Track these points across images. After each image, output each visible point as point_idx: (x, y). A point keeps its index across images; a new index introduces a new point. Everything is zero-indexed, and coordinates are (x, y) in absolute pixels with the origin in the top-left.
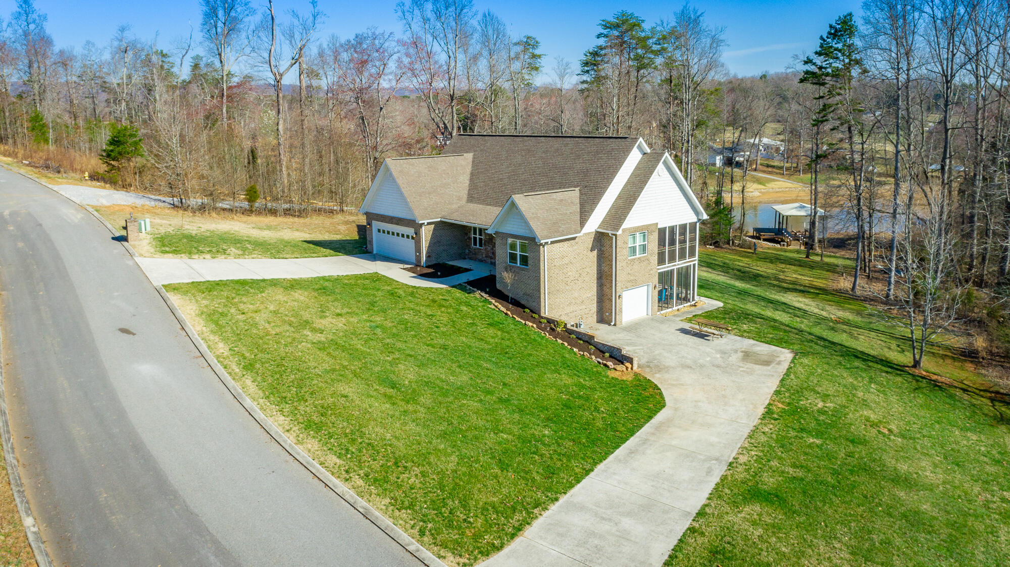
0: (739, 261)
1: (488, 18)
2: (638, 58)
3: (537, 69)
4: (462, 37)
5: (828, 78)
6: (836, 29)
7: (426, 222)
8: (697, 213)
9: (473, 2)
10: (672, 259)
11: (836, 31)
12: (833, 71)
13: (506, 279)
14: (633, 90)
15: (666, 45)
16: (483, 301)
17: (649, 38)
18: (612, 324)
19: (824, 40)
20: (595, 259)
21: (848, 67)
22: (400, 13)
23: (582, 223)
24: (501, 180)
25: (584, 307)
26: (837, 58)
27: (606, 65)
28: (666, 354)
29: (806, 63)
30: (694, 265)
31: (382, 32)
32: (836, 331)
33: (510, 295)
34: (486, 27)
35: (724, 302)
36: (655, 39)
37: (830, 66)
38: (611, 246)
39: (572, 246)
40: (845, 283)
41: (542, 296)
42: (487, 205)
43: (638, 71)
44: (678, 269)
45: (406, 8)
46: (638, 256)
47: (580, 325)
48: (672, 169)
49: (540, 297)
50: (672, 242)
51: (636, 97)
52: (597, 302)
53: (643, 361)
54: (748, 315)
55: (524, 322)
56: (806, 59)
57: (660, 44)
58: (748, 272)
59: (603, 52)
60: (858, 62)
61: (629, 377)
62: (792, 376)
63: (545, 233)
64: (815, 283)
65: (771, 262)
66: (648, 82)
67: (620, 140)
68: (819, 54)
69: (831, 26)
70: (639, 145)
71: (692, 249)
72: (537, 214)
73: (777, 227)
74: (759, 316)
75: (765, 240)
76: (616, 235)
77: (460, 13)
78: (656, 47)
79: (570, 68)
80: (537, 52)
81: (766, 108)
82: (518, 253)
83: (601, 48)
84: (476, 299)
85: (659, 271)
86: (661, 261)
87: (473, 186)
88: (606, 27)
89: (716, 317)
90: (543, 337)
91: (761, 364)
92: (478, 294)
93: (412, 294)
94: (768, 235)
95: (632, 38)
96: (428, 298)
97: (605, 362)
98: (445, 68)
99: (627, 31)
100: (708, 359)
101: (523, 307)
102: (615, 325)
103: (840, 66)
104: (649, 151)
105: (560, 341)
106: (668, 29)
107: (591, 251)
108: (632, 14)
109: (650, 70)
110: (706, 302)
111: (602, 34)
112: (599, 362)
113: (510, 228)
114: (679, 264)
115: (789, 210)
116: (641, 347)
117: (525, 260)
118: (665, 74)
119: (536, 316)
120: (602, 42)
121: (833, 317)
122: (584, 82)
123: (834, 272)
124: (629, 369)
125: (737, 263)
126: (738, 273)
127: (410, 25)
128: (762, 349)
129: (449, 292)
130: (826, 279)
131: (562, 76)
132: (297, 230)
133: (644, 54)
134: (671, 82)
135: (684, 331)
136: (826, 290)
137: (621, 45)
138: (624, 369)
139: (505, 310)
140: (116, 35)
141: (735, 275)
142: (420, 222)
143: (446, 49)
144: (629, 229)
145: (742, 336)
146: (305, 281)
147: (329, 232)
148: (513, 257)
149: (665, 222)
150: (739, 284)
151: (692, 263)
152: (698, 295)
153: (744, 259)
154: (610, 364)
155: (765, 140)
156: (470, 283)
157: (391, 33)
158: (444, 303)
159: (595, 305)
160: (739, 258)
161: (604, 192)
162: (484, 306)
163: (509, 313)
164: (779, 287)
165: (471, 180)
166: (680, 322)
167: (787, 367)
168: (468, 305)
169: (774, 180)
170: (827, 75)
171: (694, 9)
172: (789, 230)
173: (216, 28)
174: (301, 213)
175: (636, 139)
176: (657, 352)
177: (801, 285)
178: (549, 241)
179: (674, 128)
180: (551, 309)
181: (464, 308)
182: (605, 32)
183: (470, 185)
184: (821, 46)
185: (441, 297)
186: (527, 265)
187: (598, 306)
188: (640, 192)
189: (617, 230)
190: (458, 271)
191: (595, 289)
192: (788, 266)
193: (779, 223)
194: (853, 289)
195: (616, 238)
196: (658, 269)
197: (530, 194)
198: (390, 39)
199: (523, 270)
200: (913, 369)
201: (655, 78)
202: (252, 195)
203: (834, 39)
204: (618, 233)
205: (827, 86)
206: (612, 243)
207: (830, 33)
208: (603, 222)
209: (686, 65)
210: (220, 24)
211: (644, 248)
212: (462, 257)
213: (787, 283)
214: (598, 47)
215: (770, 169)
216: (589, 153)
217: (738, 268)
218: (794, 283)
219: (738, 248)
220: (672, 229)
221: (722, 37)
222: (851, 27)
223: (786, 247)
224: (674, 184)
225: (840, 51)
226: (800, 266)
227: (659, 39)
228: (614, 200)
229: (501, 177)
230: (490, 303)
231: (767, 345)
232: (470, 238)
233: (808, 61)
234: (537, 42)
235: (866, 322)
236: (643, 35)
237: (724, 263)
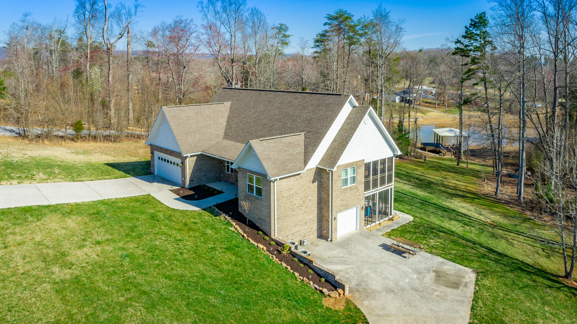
0: (416, 170)
1: (255, 12)
2: (349, 38)
3: (287, 44)
4: (241, 24)
5: (472, 52)
6: (475, 22)
7: (189, 155)
8: (393, 150)
9: (247, 2)
10: (375, 185)
11: (475, 23)
12: (474, 48)
13: (245, 206)
14: (347, 57)
15: (367, 31)
16: (226, 224)
17: (356, 26)
18: (329, 240)
19: (468, 29)
20: (316, 189)
21: (483, 46)
22: (200, 8)
23: (306, 162)
24: (248, 123)
25: (307, 227)
26: (477, 40)
27: (330, 42)
28: (372, 275)
29: (456, 42)
30: (391, 189)
31: (186, 19)
32: (497, 238)
33: (248, 218)
34: (253, 17)
35: (413, 216)
36: (360, 27)
37: (472, 45)
38: (328, 179)
39: (297, 180)
40: (489, 188)
41: (272, 222)
42: (237, 142)
43: (350, 46)
44: (379, 193)
45: (204, 5)
46: (349, 185)
47: (304, 242)
48: (375, 119)
49: (270, 222)
50: (375, 173)
51: (348, 62)
52: (318, 222)
53: (354, 283)
54: (433, 228)
55: (256, 244)
56: (456, 41)
57: (363, 30)
58: (424, 180)
59: (328, 34)
60: (490, 43)
61: (340, 307)
62: (480, 304)
63: (275, 171)
64: (469, 188)
65: (437, 170)
66: (356, 53)
67: (335, 96)
68: (465, 37)
69: (472, 20)
70: (350, 100)
71: (390, 177)
72: (269, 155)
73: (436, 142)
74: (441, 229)
75: (429, 151)
76: (332, 172)
77: (238, 8)
78: (360, 32)
79: (308, 44)
80: (287, 33)
81: (425, 68)
82: (255, 185)
83: (326, 31)
84: (221, 221)
85: (365, 196)
86: (367, 188)
87: (228, 127)
88: (329, 19)
89: (409, 232)
90: (271, 260)
91: (451, 287)
92: (223, 217)
93: (169, 218)
94: (431, 148)
95: (346, 26)
96: (181, 222)
97: (321, 288)
98: (229, 42)
99: (343, 21)
100: (407, 280)
101: (258, 229)
102: (331, 241)
103: (478, 45)
104: (357, 105)
105: (284, 265)
106: (368, 20)
107: (313, 183)
108: (346, 11)
109: (357, 46)
110: (400, 216)
111: (327, 23)
112: (315, 288)
113: (249, 165)
114: (381, 189)
115: (443, 132)
116: (351, 266)
117: (259, 192)
118: (366, 48)
119: (267, 238)
120: (327, 27)
121: (489, 220)
122: (316, 52)
123: (479, 177)
124: (342, 295)
125: (415, 172)
126: (417, 181)
127: (206, 15)
128: (449, 267)
129: (200, 214)
130: (474, 184)
131: (303, 49)
132: (106, 154)
133: (354, 36)
134: (370, 53)
135: (386, 247)
136: (477, 194)
137: (339, 30)
138: (337, 296)
139: (242, 233)
140: (22, 19)
141: (416, 183)
142: (185, 155)
143: (229, 31)
144: (343, 165)
145: (431, 253)
146: (85, 205)
147: (130, 155)
148: (251, 188)
149: (370, 159)
150: (421, 193)
151: (389, 188)
152: (394, 209)
153: (419, 168)
154: (325, 290)
155: (425, 87)
156: (219, 206)
157: (192, 20)
158: (193, 226)
159: (316, 224)
160: (416, 168)
161: (323, 137)
162: (225, 228)
163: (245, 235)
164: (446, 193)
165: (228, 122)
166: (382, 237)
167: (473, 290)
168: (213, 228)
169: (430, 111)
170: (471, 50)
171: (384, 9)
172: (443, 145)
173: (84, 16)
174: (115, 139)
175: (348, 96)
176: (365, 272)
177: (460, 190)
178: (278, 178)
179: (372, 82)
180: (280, 231)
181: (209, 231)
182: (329, 22)
183: (227, 126)
184: (466, 32)
185: (192, 220)
186: (261, 196)
187: (318, 225)
188: (351, 137)
189: (333, 167)
190: (212, 193)
191: (316, 212)
192: (448, 173)
193: (437, 140)
194: (496, 193)
195: (332, 173)
196: (365, 194)
197: (264, 139)
198: (191, 23)
199: (258, 199)
200: (566, 280)
201: (360, 50)
202: (78, 127)
203: (474, 28)
204: (333, 170)
205: (470, 57)
206: (329, 177)
207: (471, 24)
208: (322, 160)
209: (380, 43)
210: (87, 13)
211: (354, 179)
212: (218, 179)
213: (450, 189)
214: (325, 31)
215: (428, 105)
216: (313, 105)
217: (417, 176)
218: (455, 189)
219: (413, 159)
220: (375, 163)
221: (402, 26)
222: (485, 20)
223: (443, 157)
224: (376, 129)
225: (478, 35)
226: (456, 173)
227: (363, 27)
228: (331, 142)
229: (249, 120)
230: (232, 225)
231: (452, 263)
232: (224, 166)
233: (458, 42)
234: (287, 28)
235: (512, 225)
236: (353, 24)
237: (407, 173)
